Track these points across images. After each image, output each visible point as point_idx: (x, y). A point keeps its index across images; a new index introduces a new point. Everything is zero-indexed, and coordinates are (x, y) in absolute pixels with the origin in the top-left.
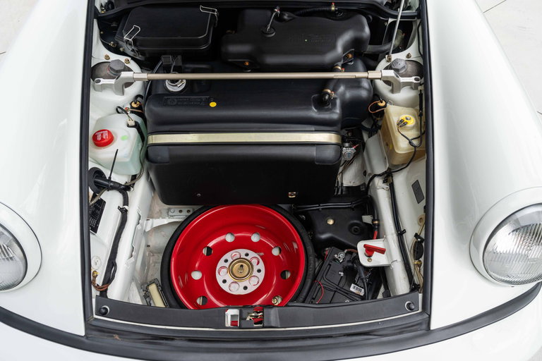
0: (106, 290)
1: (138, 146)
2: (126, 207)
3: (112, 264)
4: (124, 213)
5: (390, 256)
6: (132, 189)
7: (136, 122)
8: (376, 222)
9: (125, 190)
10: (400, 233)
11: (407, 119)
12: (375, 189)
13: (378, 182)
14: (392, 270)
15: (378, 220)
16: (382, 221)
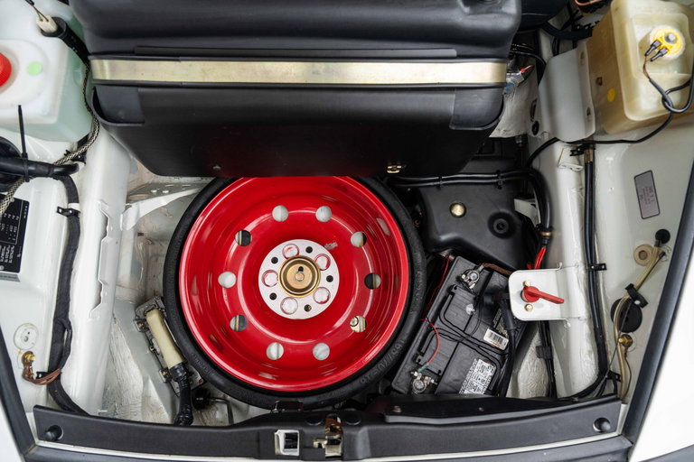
0: (59, 378)
1: (75, 75)
2: (75, 206)
3: (62, 325)
4: (73, 218)
6: (81, 165)
7: (56, 20)
8: (548, 234)
9: (63, 172)
11: (668, 39)
12: (554, 166)
13: (561, 152)
15: (551, 229)
16: (560, 230)
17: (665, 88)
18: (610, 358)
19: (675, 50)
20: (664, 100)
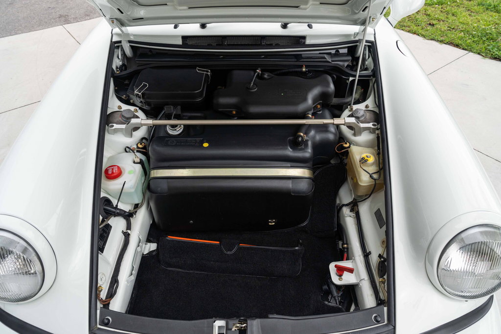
0: (109, 303)
1: (141, 179)
2: (129, 231)
3: (114, 281)
4: (127, 236)
5: (358, 275)
6: (134, 216)
7: (141, 160)
8: (346, 246)
9: (128, 216)
10: (366, 255)
11: (367, 157)
12: (344, 217)
13: (346, 211)
14: (361, 288)
15: (347, 244)
16: (351, 244)
17: (371, 173)
18: (378, 288)
19: (371, 160)
20: (371, 176)
